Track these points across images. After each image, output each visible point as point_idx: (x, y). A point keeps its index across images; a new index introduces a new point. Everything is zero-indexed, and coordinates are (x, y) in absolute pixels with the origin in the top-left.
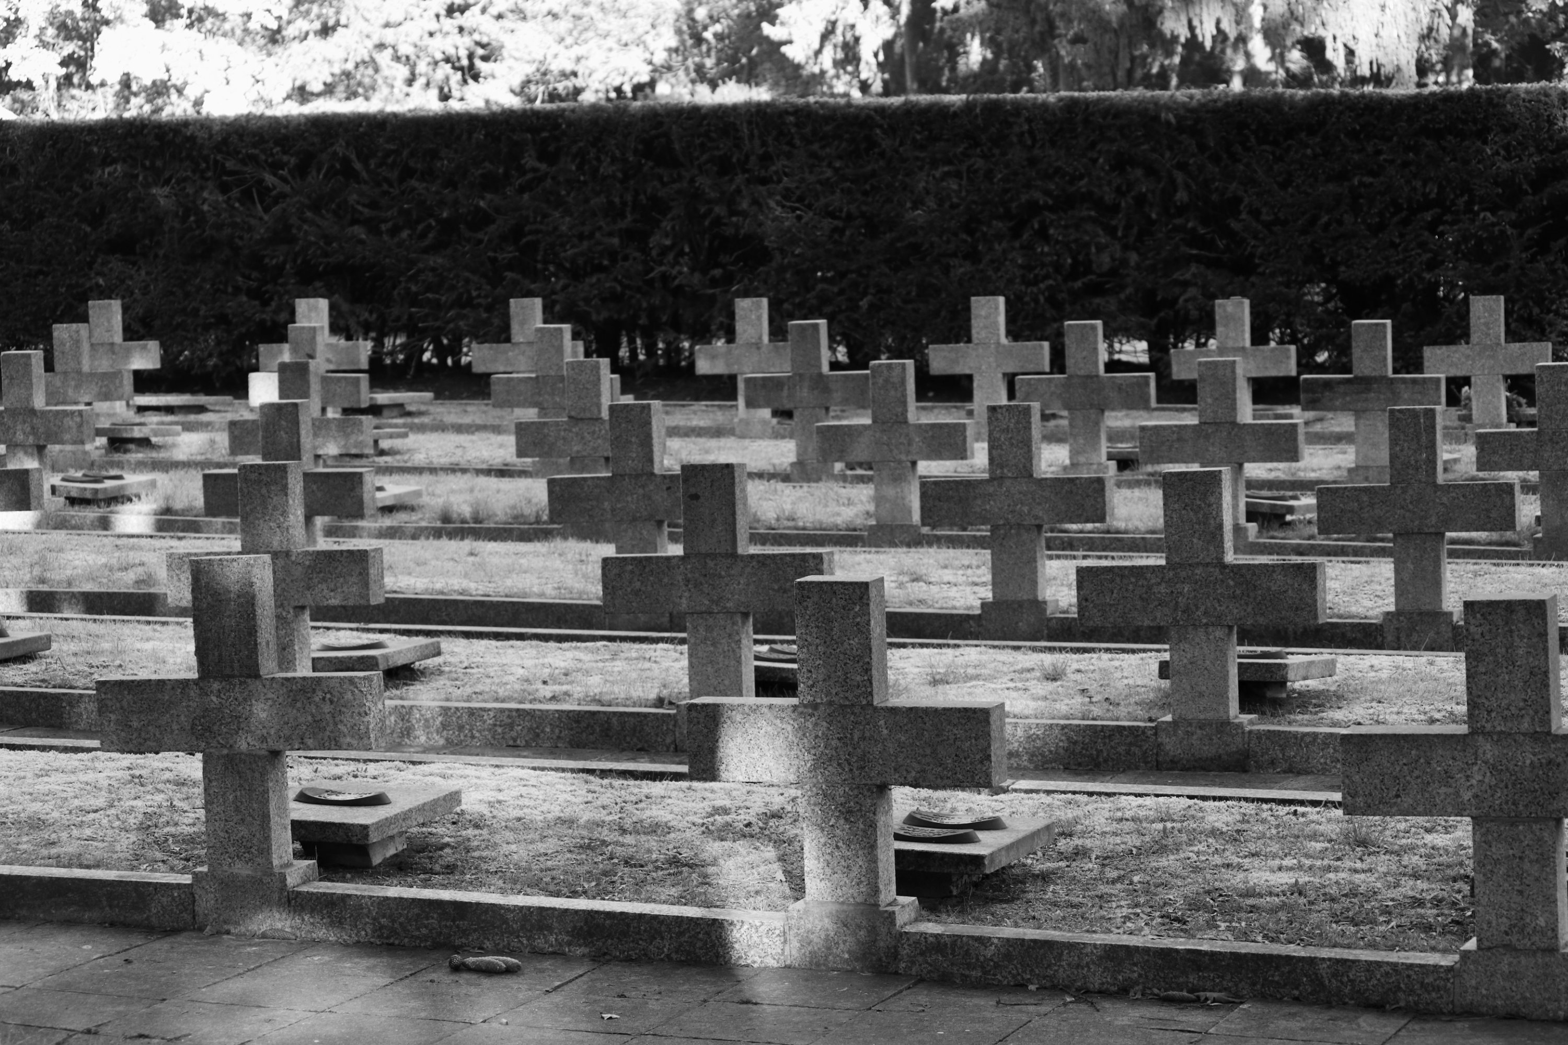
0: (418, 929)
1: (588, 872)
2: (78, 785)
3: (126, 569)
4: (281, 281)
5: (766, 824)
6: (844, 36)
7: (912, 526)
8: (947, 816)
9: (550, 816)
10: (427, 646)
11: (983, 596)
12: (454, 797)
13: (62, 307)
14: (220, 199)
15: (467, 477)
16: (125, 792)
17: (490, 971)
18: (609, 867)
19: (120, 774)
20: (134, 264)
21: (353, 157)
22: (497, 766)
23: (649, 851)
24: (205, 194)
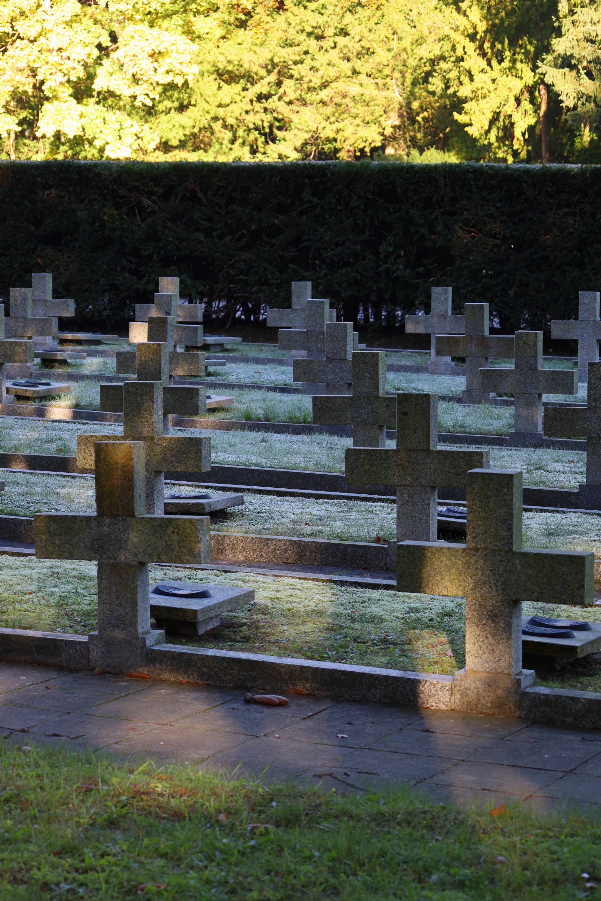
0: (225, 676)
1: (331, 645)
2: (19, 577)
3: (51, 442)
4: (150, 265)
5: (442, 619)
6: (504, 123)
7: (538, 434)
8: (555, 621)
9: (308, 609)
10: (235, 498)
11: (580, 481)
12: (250, 595)
13: (15, 276)
14: (115, 213)
15: (261, 392)
16: (48, 582)
17: (269, 704)
18: (344, 643)
19: (45, 571)
20: (60, 251)
21: (198, 190)
22: (277, 576)
23: (369, 634)
24: (106, 210)
